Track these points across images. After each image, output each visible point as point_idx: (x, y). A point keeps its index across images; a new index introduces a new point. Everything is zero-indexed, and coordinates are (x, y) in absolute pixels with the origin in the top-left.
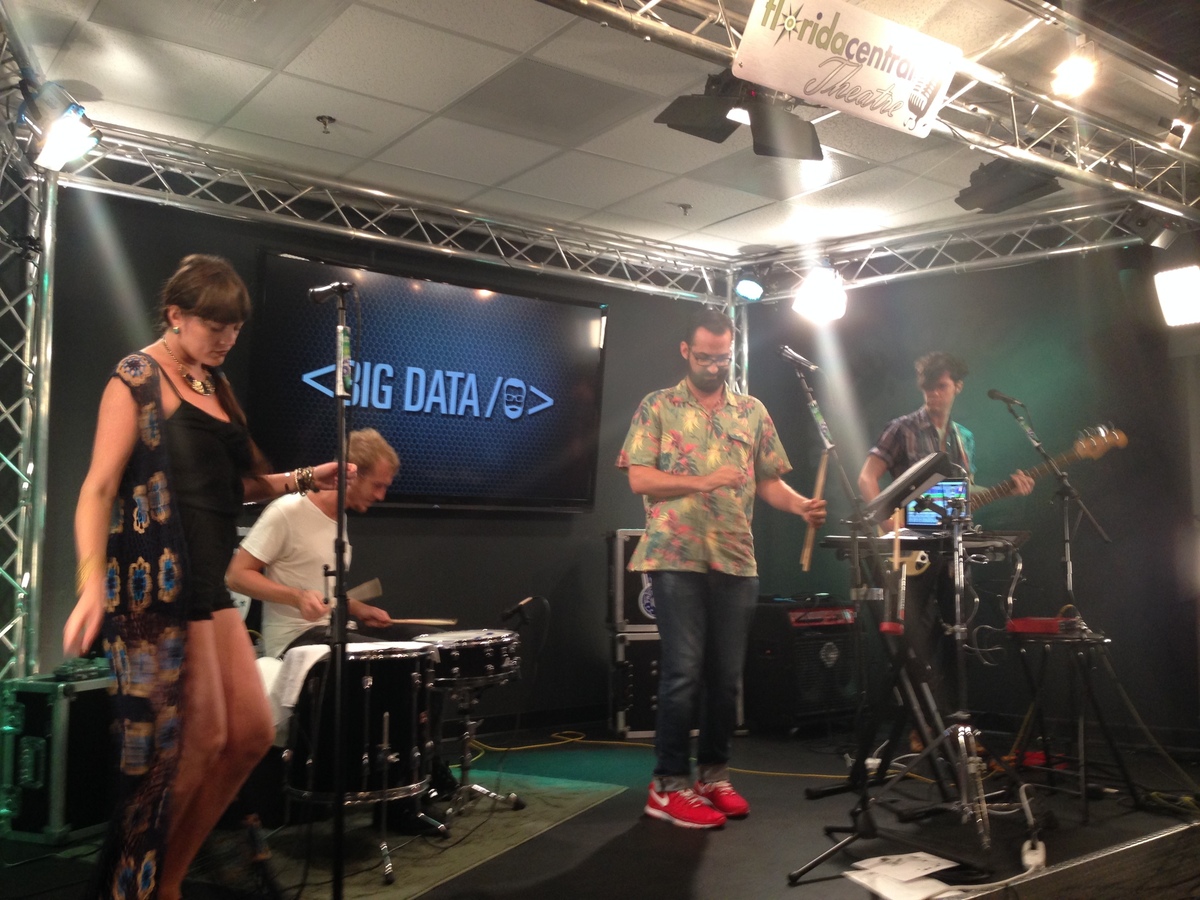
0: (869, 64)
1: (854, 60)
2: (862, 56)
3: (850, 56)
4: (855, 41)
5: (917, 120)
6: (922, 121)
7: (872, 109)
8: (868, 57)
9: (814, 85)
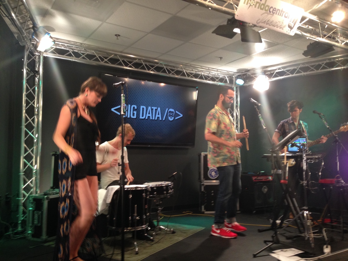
0: (276, 14)
1: (272, 13)
2: (274, 12)
3: (270, 12)
4: (272, 7)
5: (291, 30)
6: (292, 30)
7: (277, 27)
8: (276, 12)
9: (259, 21)
